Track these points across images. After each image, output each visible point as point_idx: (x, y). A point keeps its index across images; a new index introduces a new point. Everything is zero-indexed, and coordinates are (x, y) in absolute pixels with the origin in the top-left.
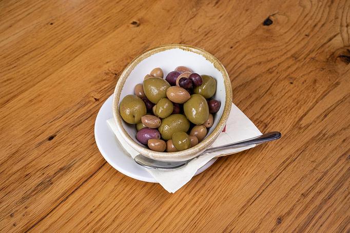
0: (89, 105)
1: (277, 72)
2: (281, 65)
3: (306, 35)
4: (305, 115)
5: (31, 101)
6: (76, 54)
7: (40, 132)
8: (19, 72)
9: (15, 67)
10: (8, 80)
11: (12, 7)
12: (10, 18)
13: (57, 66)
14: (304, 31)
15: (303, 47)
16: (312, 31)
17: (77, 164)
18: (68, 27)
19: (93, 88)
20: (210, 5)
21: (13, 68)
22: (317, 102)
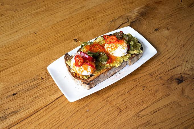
0: (38, 80)
1: (138, 82)
2: (141, 78)
3: (162, 63)
4: (144, 109)
5: (12, 73)
6: (42, 51)
7: (10, 90)
10: (6, 60)
11: (21, 21)
12: (18, 27)
13: (31, 56)
14: (162, 60)
15: (158, 70)
16: (166, 61)
17: (22, 111)
18: (43, 36)
19: (43, 72)
21: (10, 54)
22: (153, 103)
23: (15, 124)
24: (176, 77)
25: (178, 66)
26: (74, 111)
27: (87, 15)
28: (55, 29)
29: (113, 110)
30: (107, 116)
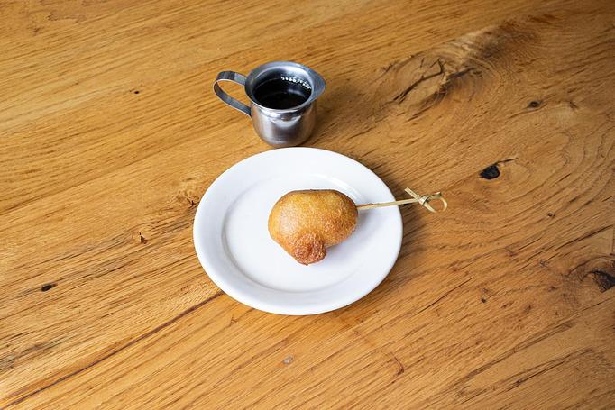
0: (129, 246)
1: (467, 273)
2: (479, 261)
3: (549, 215)
4: (481, 370)
5: (47, 215)
6: (150, 152)
7: (36, 272)
8: (52, 161)
9: (52, 152)
10: (31, 171)
11: (93, 53)
12: (82, 70)
13: (112, 165)
14: (550, 205)
15: (537, 238)
16: (564, 208)
17: (66, 344)
18: (157, 104)
19: (147, 219)
20: (403, 117)
21: (48, 153)
22: (514, 351)
23: (38, 389)
24: (598, 264)
25: (603, 229)
26: (241, 358)
27: (309, 45)
28: (199, 83)
29: (376, 366)
30: (355, 384)
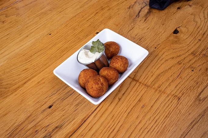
1: (184, 64)
2: (185, 59)
3: (199, 40)
4: (202, 92)
5: (38, 83)
6: (64, 53)
7: (43, 103)
8: (32, 64)
9: (29, 61)
10: (25, 69)
11: (28, 25)
12: (27, 32)
13: (54, 60)
14: (198, 37)
15: (199, 47)
16: (203, 37)
18: (59, 36)
20: (141, 21)
21: (28, 62)
26: (128, 110)
27: (101, 6)
28: (70, 26)
29: (171, 100)
30: (167, 107)
